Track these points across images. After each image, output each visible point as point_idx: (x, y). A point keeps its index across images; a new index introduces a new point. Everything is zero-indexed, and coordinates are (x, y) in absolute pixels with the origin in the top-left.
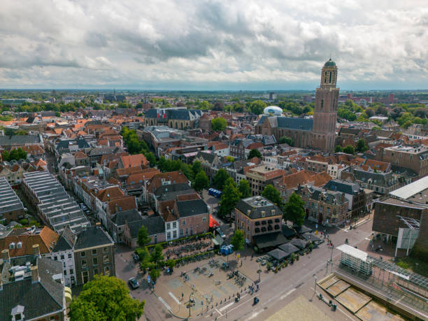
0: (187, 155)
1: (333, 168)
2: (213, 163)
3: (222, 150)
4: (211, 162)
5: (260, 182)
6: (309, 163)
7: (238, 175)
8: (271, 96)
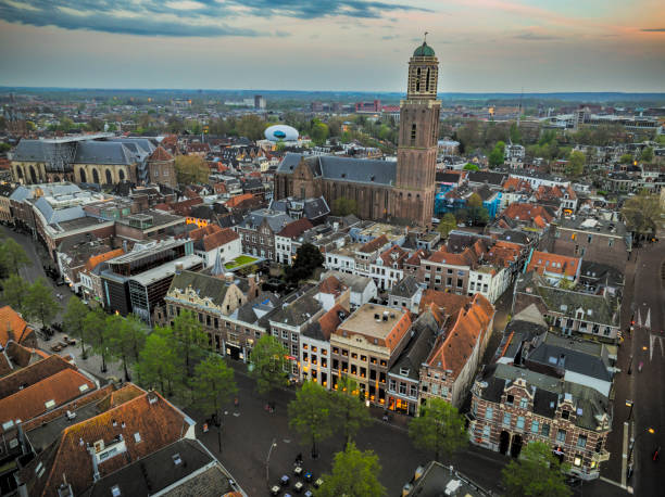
0: (145, 279)
1: (480, 277)
2: (226, 302)
3: (225, 247)
4: (218, 301)
5: (373, 359)
6: (428, 267)
7: (303, 340)
8: (257, 102)
